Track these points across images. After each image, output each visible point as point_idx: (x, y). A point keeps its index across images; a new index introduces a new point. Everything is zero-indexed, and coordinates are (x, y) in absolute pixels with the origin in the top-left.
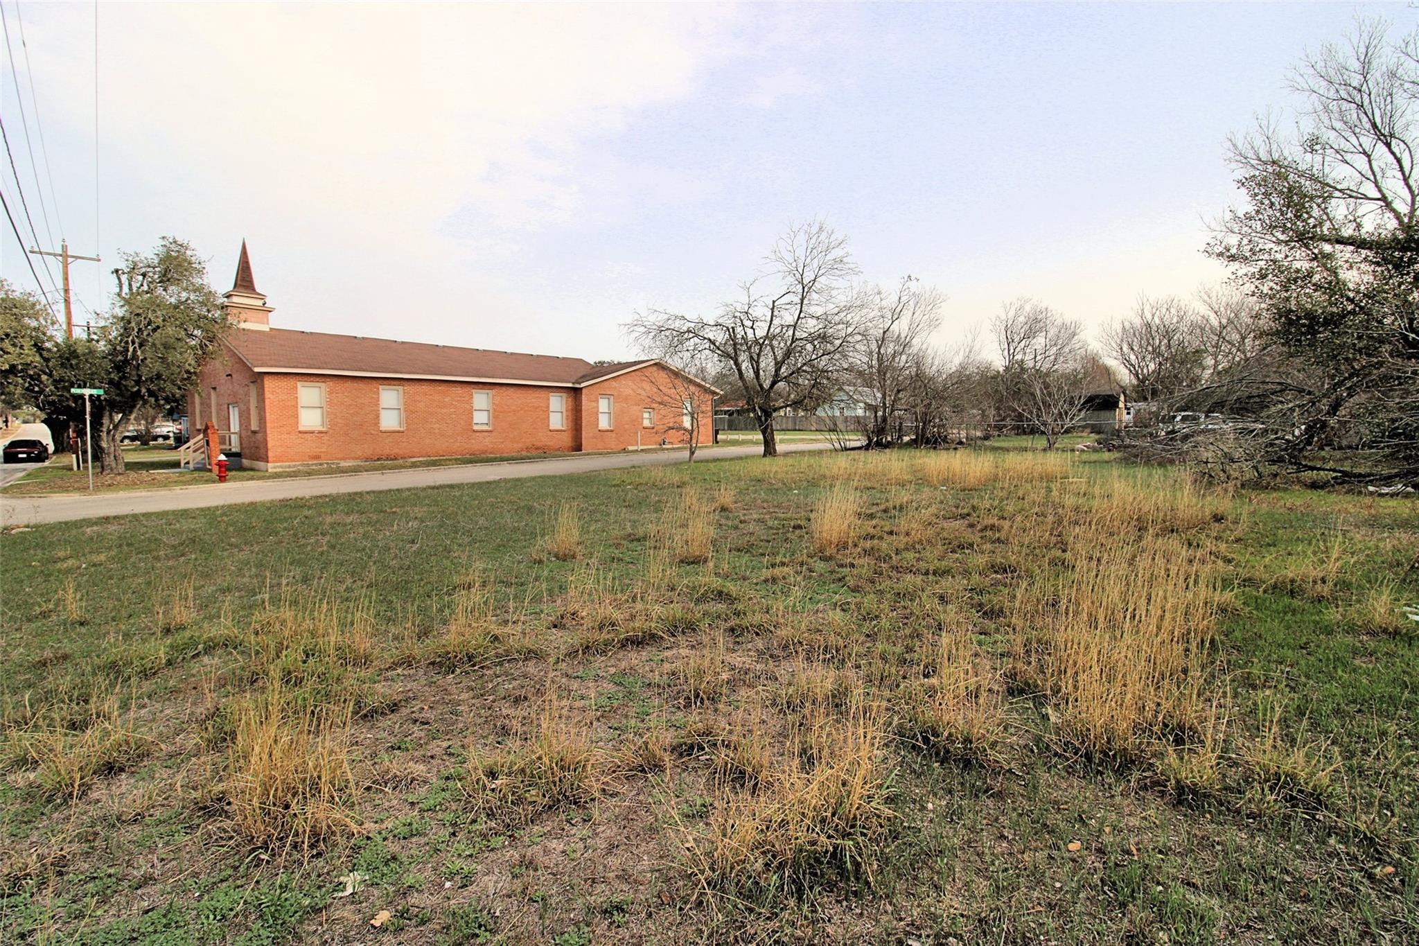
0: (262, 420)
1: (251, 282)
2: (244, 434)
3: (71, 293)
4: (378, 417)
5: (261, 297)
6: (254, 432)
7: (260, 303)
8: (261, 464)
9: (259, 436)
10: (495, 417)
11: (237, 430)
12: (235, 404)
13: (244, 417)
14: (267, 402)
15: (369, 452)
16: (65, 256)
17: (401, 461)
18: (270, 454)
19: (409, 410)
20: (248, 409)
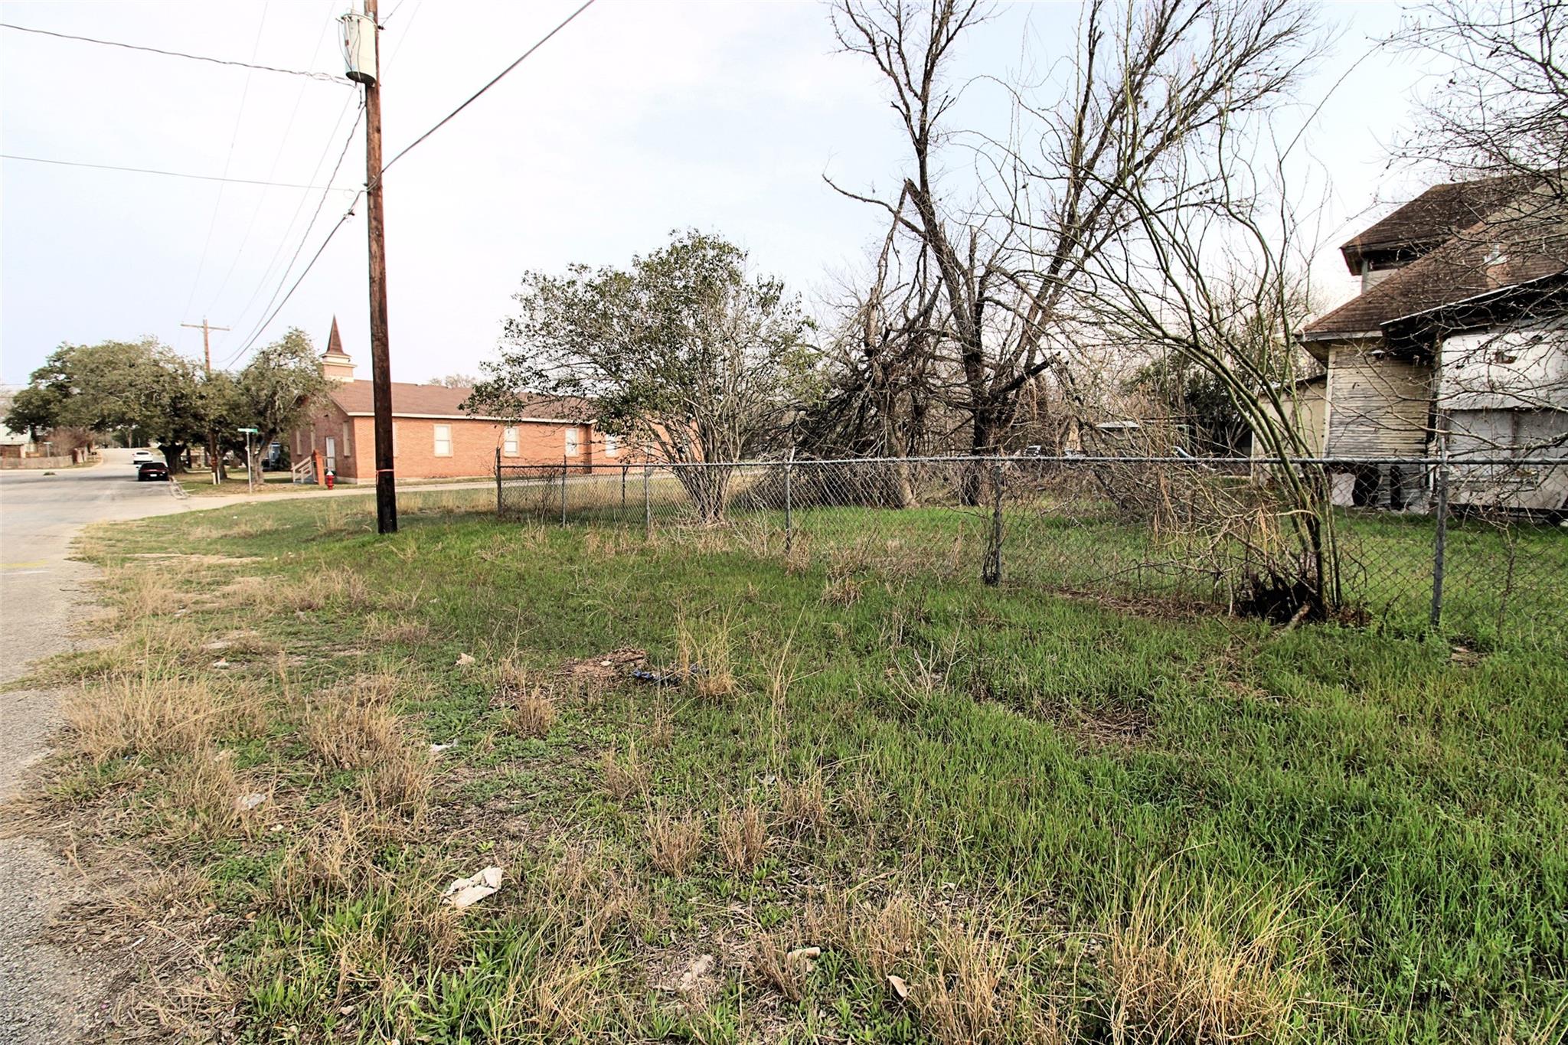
0: (352, 448)
1: (340, 346)
2: (338, 458)
3: (210, 356)
4: (433, 446)
5: (348, 358)
6: (347, 457)
7: (346, 361)
8: (352, 480)
9: (351, 460)
10: (522, 447)
11: (333, 455)
12: (330, 436)
13: (339, 446)
14: (357, 436)
15: (426, 472)
16: (205, 327)
17: (450, 479)
18: (359, 472)
19: (455, 441)
20: (342, 441)
